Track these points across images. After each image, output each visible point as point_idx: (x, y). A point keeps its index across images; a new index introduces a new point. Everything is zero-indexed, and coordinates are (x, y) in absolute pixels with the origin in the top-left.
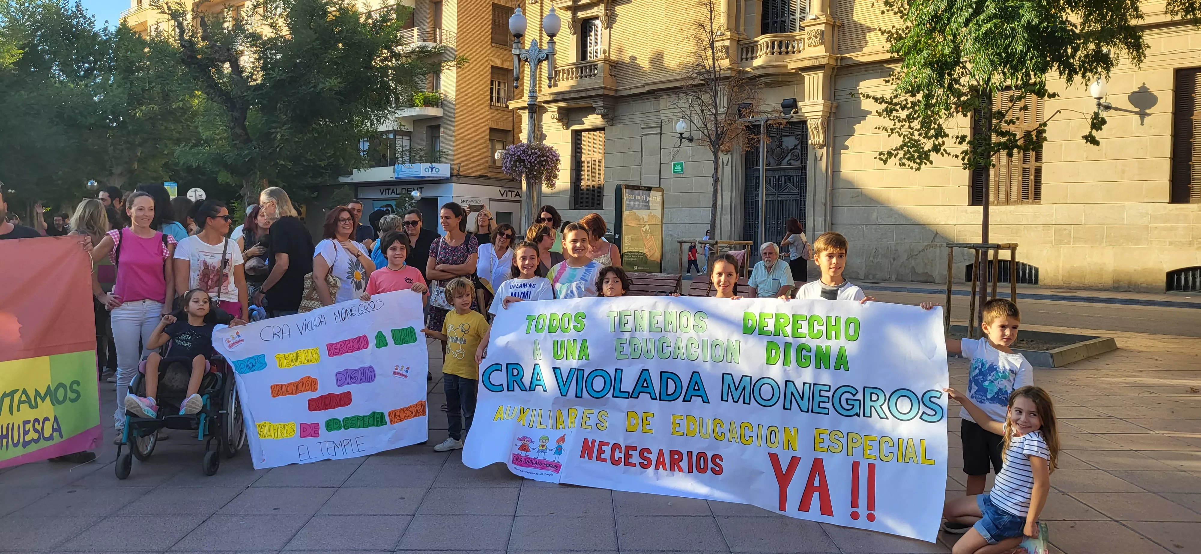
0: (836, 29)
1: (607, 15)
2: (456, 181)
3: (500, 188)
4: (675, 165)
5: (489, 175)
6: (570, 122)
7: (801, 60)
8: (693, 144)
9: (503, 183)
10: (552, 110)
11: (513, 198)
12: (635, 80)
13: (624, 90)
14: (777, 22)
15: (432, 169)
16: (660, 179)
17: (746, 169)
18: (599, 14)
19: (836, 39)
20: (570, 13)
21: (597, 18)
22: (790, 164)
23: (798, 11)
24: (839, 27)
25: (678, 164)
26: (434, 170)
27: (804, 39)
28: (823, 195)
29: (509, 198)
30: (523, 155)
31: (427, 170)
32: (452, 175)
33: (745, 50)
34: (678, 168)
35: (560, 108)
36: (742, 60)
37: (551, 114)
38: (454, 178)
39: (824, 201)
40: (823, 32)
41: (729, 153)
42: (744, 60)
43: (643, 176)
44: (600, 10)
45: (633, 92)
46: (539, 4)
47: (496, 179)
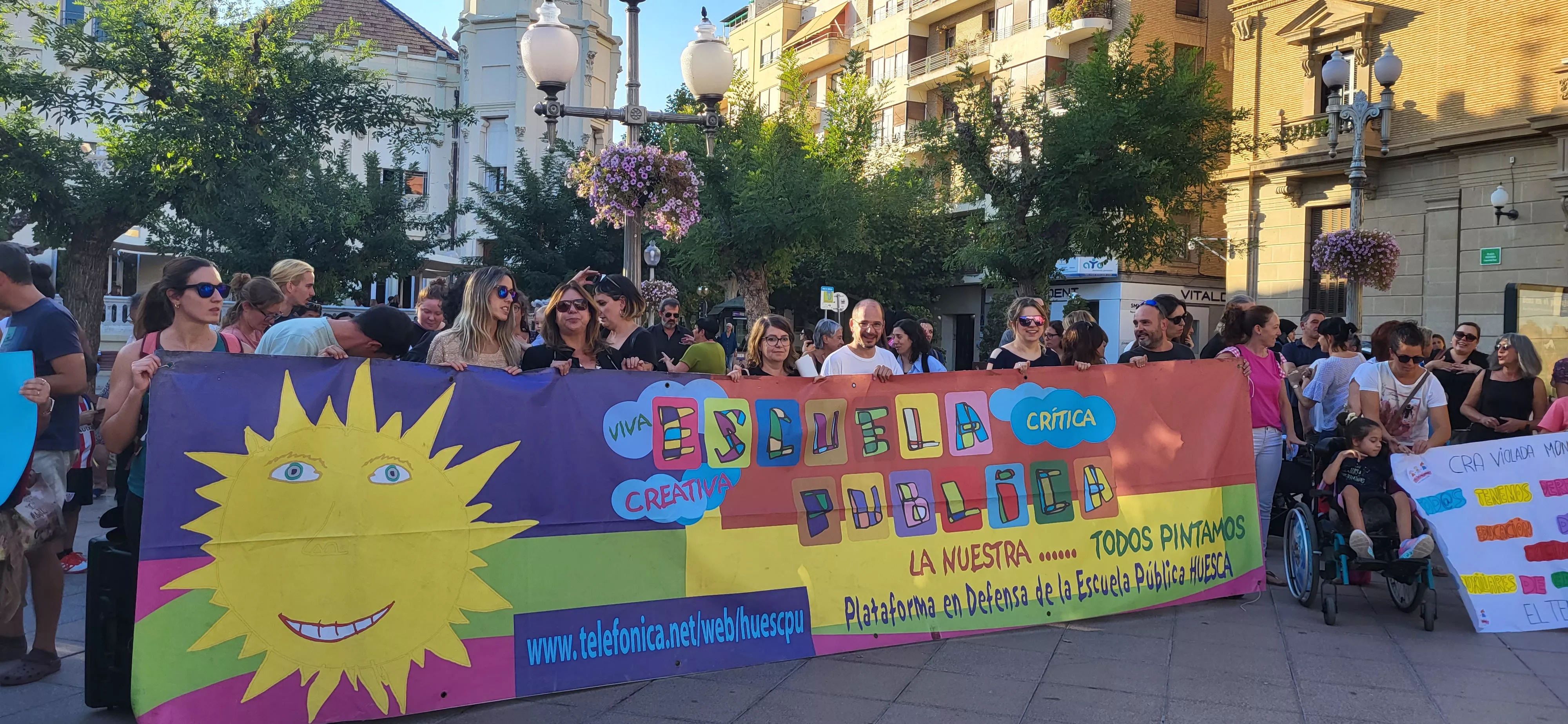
1: (1366, 46)
2: (1126, 279)
3: (1182, 288)
4: (1484, 253)
5: (1168, 270)
6: (1305, 197)
8: (1517, 221)
9: (1186, 281)
10: (1279, 181)
11: (1200, 301)
12: (1415, 134)
13: (1397, 148)
15: (1093, 264)
16: (1457, 271)
18: (1354, 47)
20: (1305, 48)
21: (1349, 51)
25: (1491, 251)
26: (1096, 265)
29: (1194, 301)
30: (1350, 245)
31: (1086, 265)
32: (1120, 272)
34: (1489, 254)
35: (1289, 179)
37: (1276, 186)
38: (1123, 276)
43: (1428, 269)
44: (1355, 41)
45: (1412, 150)
46: (1255, 40)
47: (1177, 275)
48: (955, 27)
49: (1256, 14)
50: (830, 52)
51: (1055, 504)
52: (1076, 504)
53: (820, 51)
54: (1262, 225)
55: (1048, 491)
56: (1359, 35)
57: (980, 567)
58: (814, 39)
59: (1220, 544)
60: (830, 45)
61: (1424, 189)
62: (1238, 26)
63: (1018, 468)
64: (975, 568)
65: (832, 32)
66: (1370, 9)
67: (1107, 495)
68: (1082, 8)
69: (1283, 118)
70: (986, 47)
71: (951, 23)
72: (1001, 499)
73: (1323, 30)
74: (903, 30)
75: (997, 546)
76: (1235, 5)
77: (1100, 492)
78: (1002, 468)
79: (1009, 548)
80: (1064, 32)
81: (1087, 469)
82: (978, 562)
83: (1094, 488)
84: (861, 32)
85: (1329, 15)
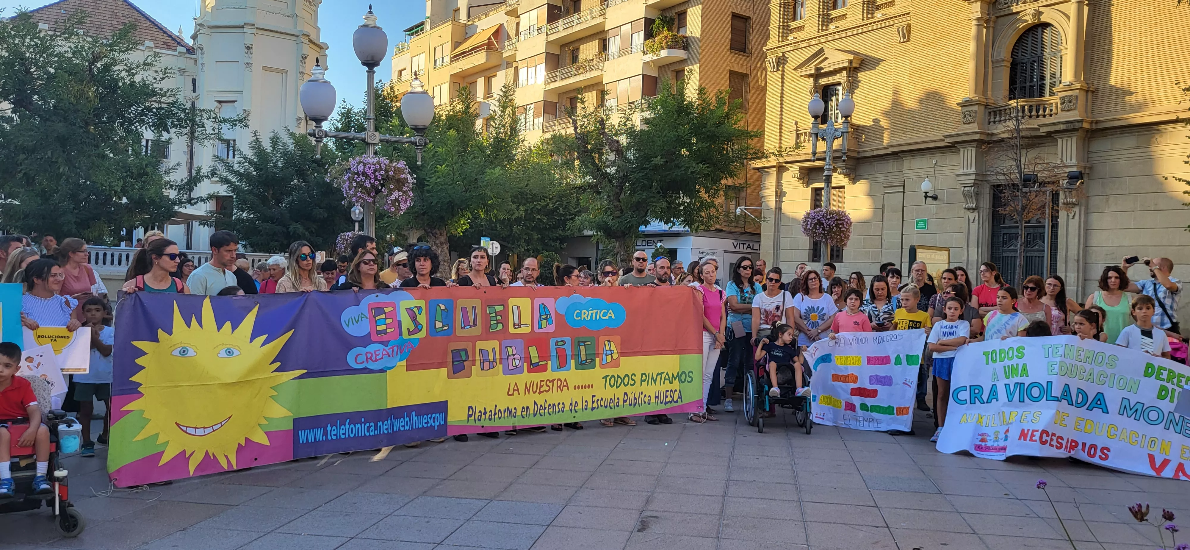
0: (1090, 94)
1: (849, 81)
2: (692, 235)
3: (733, 241)
4: (918, 222)
5: (724, 229)
6: (810, 181)
7: (1054, 124)
8: (937, 202)
9: (736, 236)
10: (795, 170)
11: (745, 250)
12: (877, 142)
13: (866, 151)
14: (1025, 87)
16: (902, 235)
17: (993, 226)
18: (841, 81)
19: (1089, 103)
20: (812, 80)
21: (839, 84)
22: (1040, 222)
23: (1048, 77)
24: (1093, 92)
25: (921, 221)
27: (1057, 103)
28: (1076, 252)
29: (741, 250)
32: (690, 229)
33: (992, 114)
34: (922, 224)
35: (801, 168)
36: (989, 123)
37: (792, 173)
38: (689, 233)
39: (1076, 258)
40: (1077, 97)
41: (976, 211)
42: (992, 123)
43: (885, 232)
44: (842, 77)
45: (876, 153)
46: (780, 72)
47: (730, 232)
48: (578, 49)
49: (781, 55)
50: (487, 60)
51: (586, 360)
52: (597, 360)
53: (479, 59)
54: (784, 199)
55: (583, 353)
56: (844, 73)
57: (543, 392)
58: (475, 49)
59: (676, 385)
60: (487, 56)
61: (883, 178)
62: (769, 62)
63: (568, 340)
64: (540, 393)
65: (488, 46)
66: (851, 57)
67: (615, 356)
68: (667, 42)
69: (797, 127)
70: (601, 64)
71: (576, 45)
72: (558, 356)
73: (823, 69)
74: (542, 48)
75: (553, 381)
76: (768, 47)
77: (611, 354)
78: (559, 339)
79: (559, 383)
80: (655, 58)
81: (606, 342)
82: (542, 389)
83: (609, 352)
84: (511, 47)
85: (826, 59)
